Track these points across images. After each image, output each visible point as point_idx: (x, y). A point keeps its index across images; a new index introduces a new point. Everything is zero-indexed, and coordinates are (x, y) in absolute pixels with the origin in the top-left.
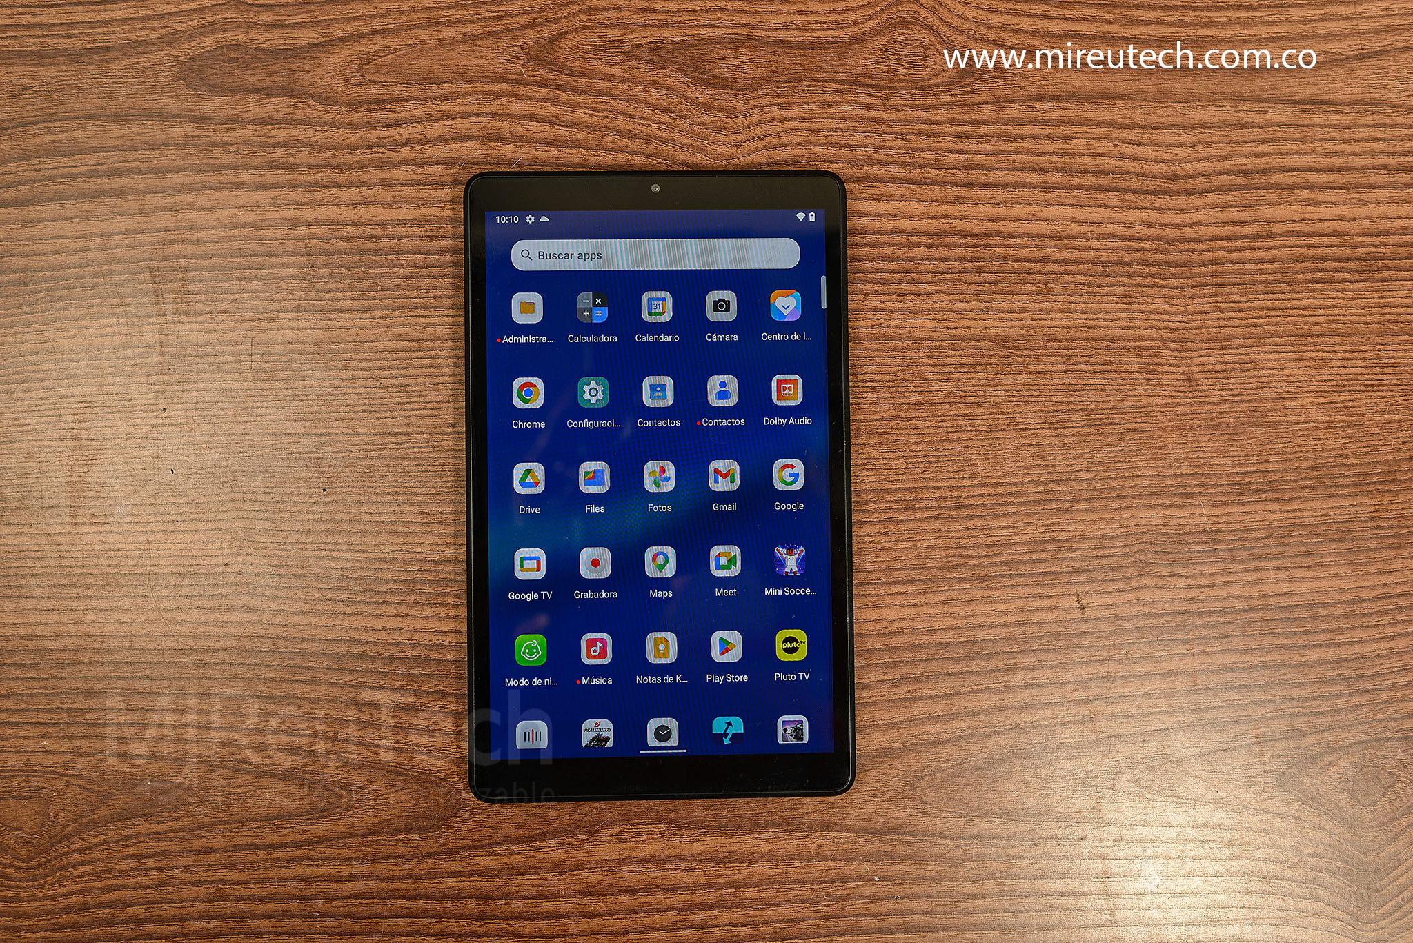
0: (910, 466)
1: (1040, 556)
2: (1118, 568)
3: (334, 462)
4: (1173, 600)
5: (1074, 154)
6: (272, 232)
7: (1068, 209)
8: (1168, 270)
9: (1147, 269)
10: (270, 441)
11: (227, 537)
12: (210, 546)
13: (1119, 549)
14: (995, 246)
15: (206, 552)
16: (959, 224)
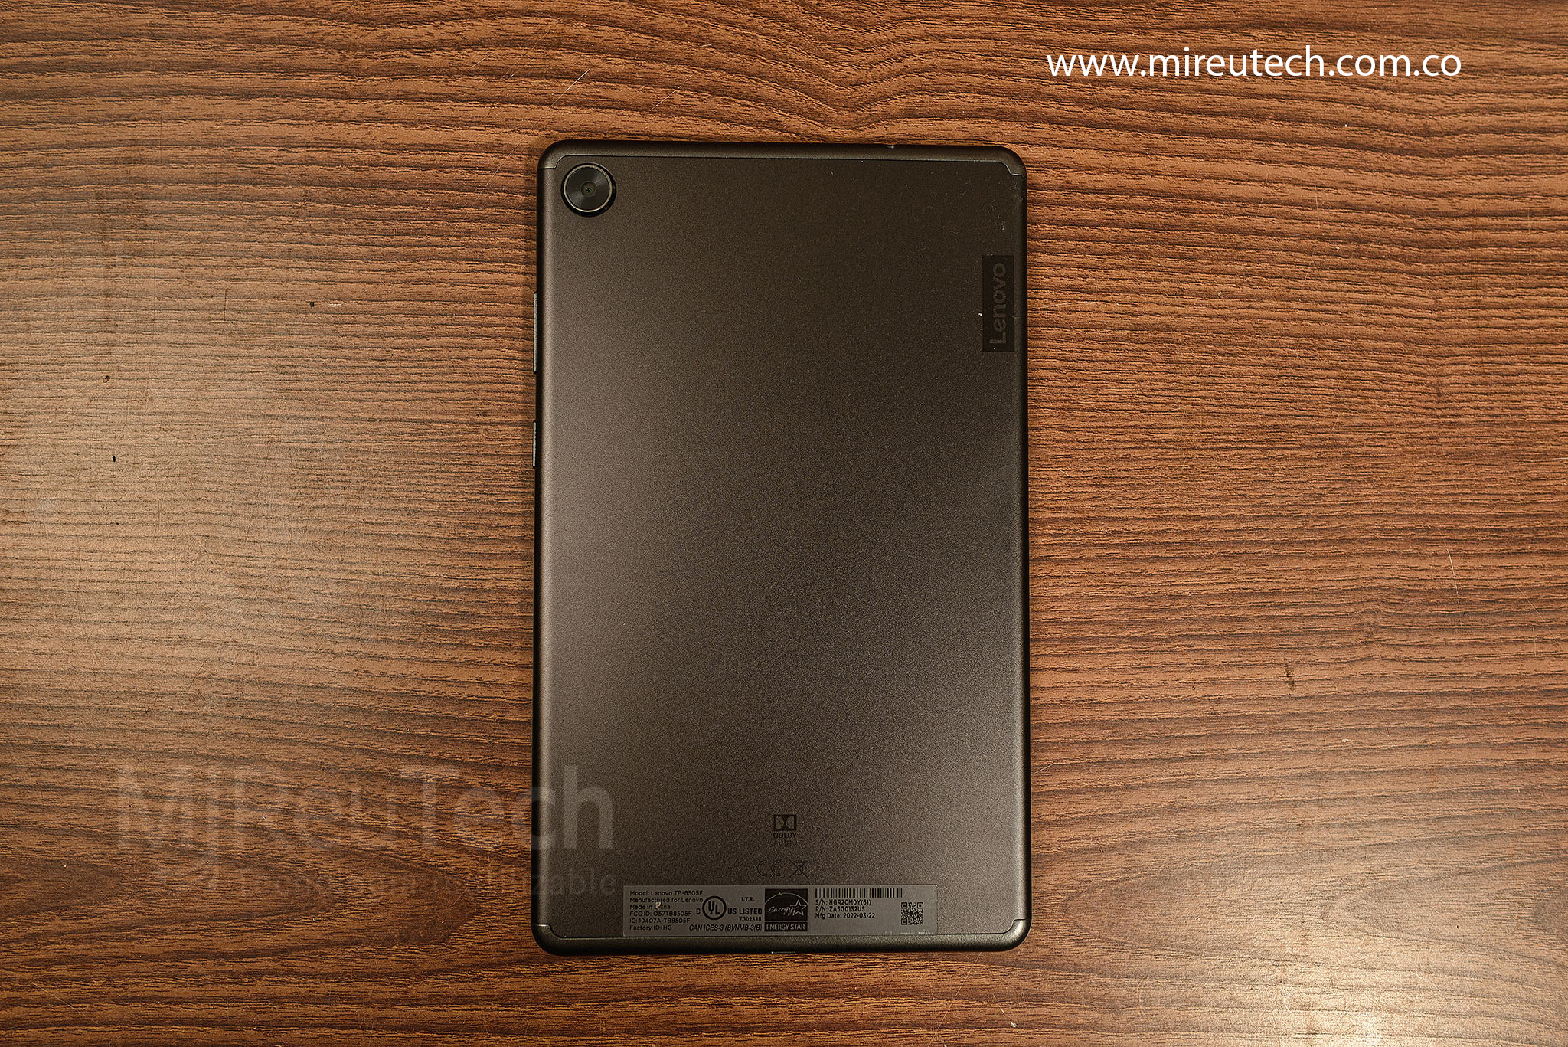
0: (1076, 489)
1: (1239, 613)
2: (1337, 633)
3: (326, 455)
4: (1408, 677)
5: (1299, 98)
6: (258, 153)
7: (1290, 168)
8: (1415, 251)
9: (1387, 249)
10: (244, 423)
11: (182, 547)
12: (159, 558)
13: (1341, 608)
14: (1194, 211)
15: (153, 566)
16: (1149, 181)
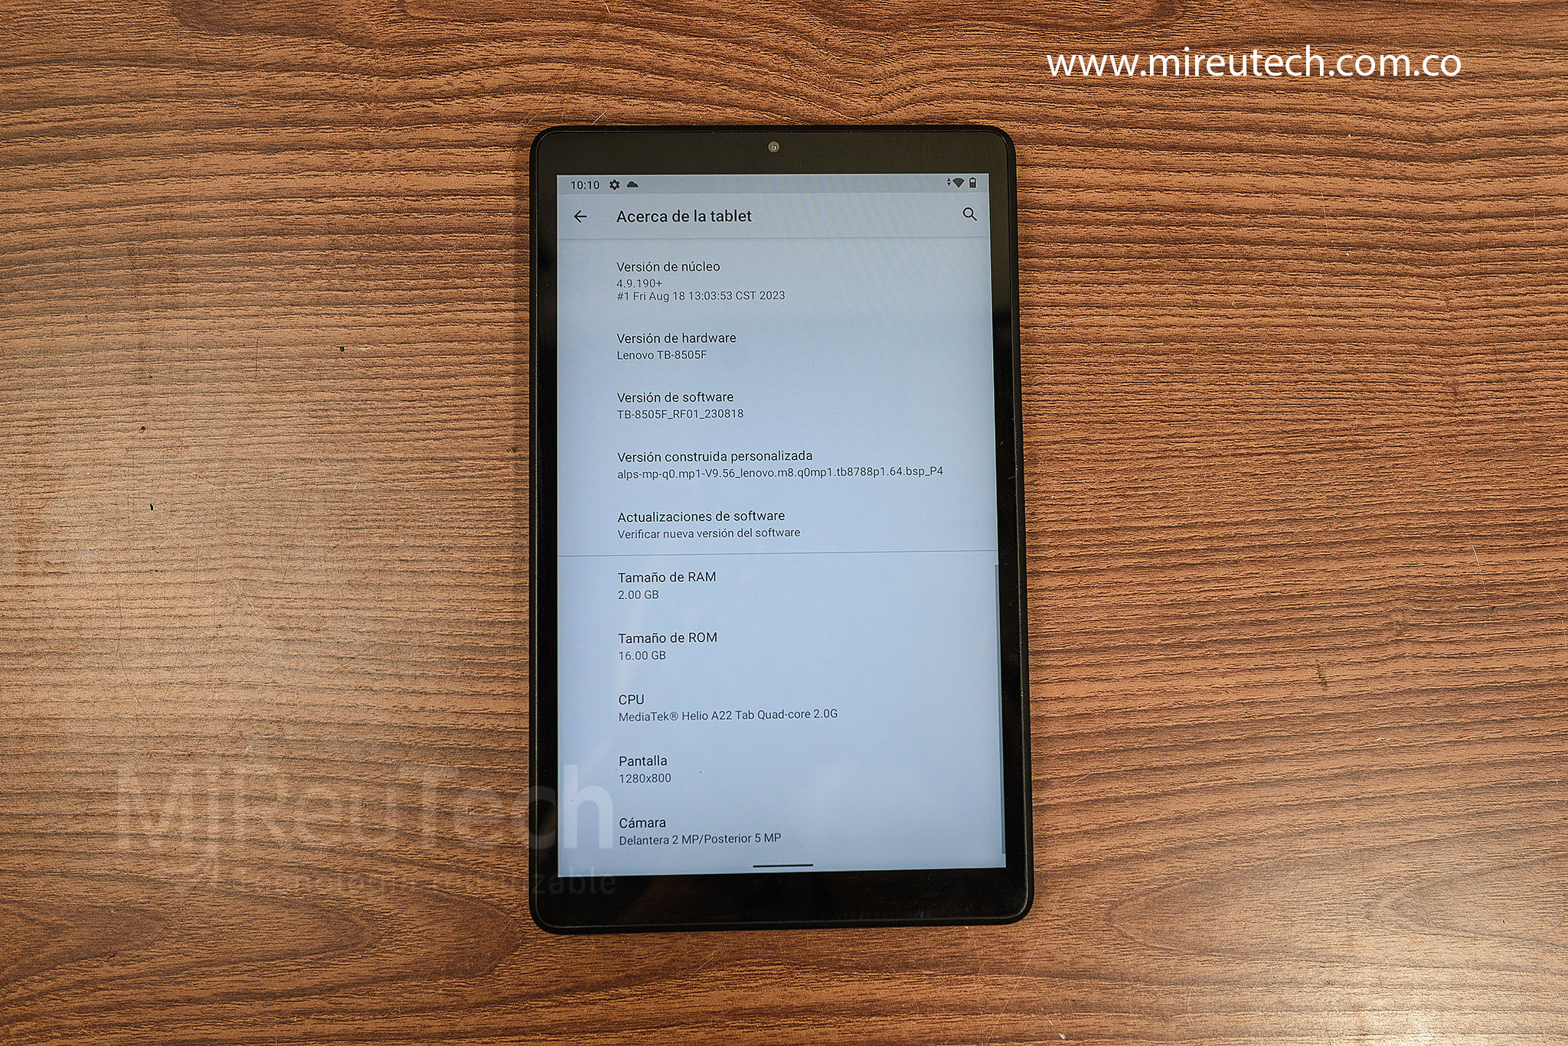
0: (1100, 501)
1: (1269, 617)
2: (1368, 632)
3: (360, 496)
4: (1440, 673)
5: (1302, 110)
6: (285, 205)
7: (1296, 178)
8: (1424, 254)
9: (1397, 254)
10: (279, 468)
11: (220, 591)
12: (198, 603)
13: (1370, 608)
14: (1205, 224)
15: (191, 611)
16: (1158, 197)
